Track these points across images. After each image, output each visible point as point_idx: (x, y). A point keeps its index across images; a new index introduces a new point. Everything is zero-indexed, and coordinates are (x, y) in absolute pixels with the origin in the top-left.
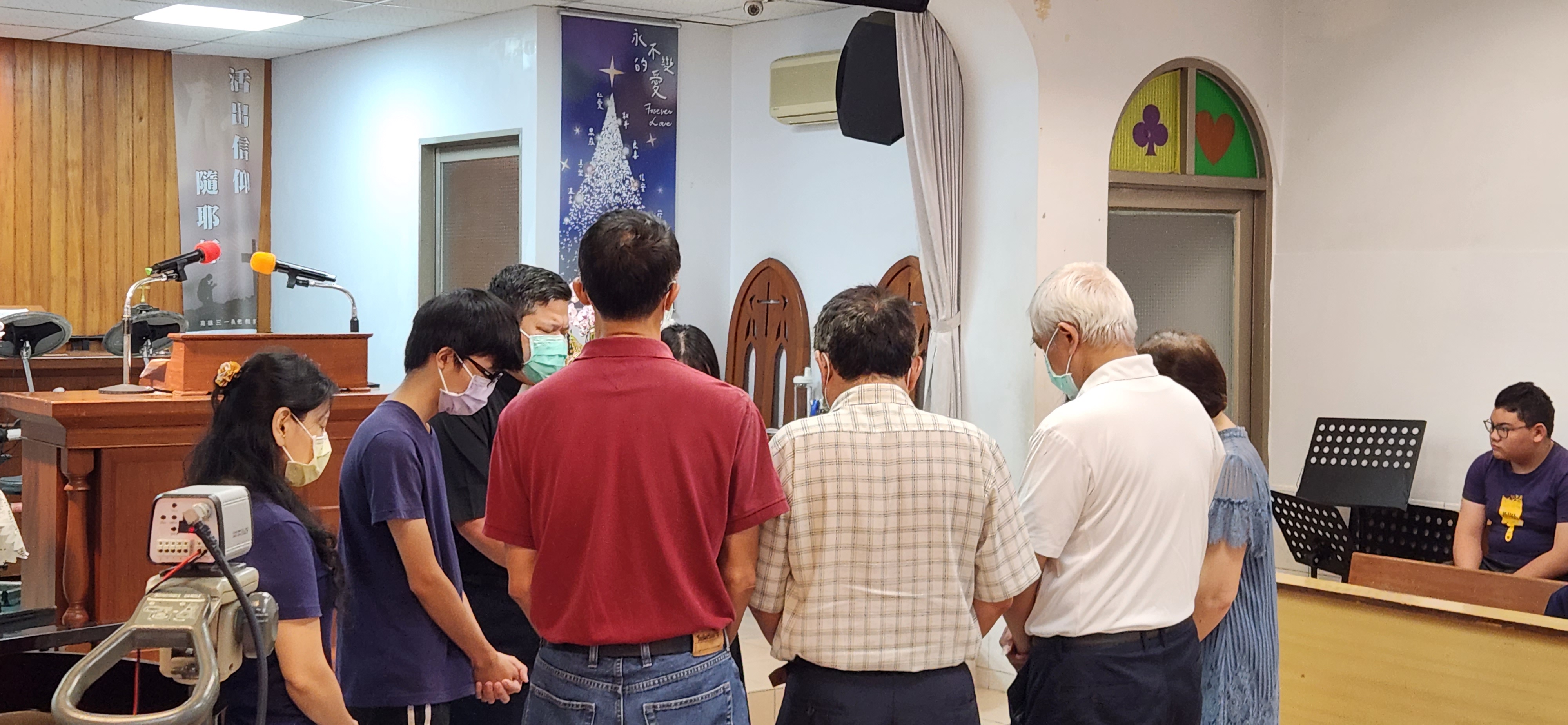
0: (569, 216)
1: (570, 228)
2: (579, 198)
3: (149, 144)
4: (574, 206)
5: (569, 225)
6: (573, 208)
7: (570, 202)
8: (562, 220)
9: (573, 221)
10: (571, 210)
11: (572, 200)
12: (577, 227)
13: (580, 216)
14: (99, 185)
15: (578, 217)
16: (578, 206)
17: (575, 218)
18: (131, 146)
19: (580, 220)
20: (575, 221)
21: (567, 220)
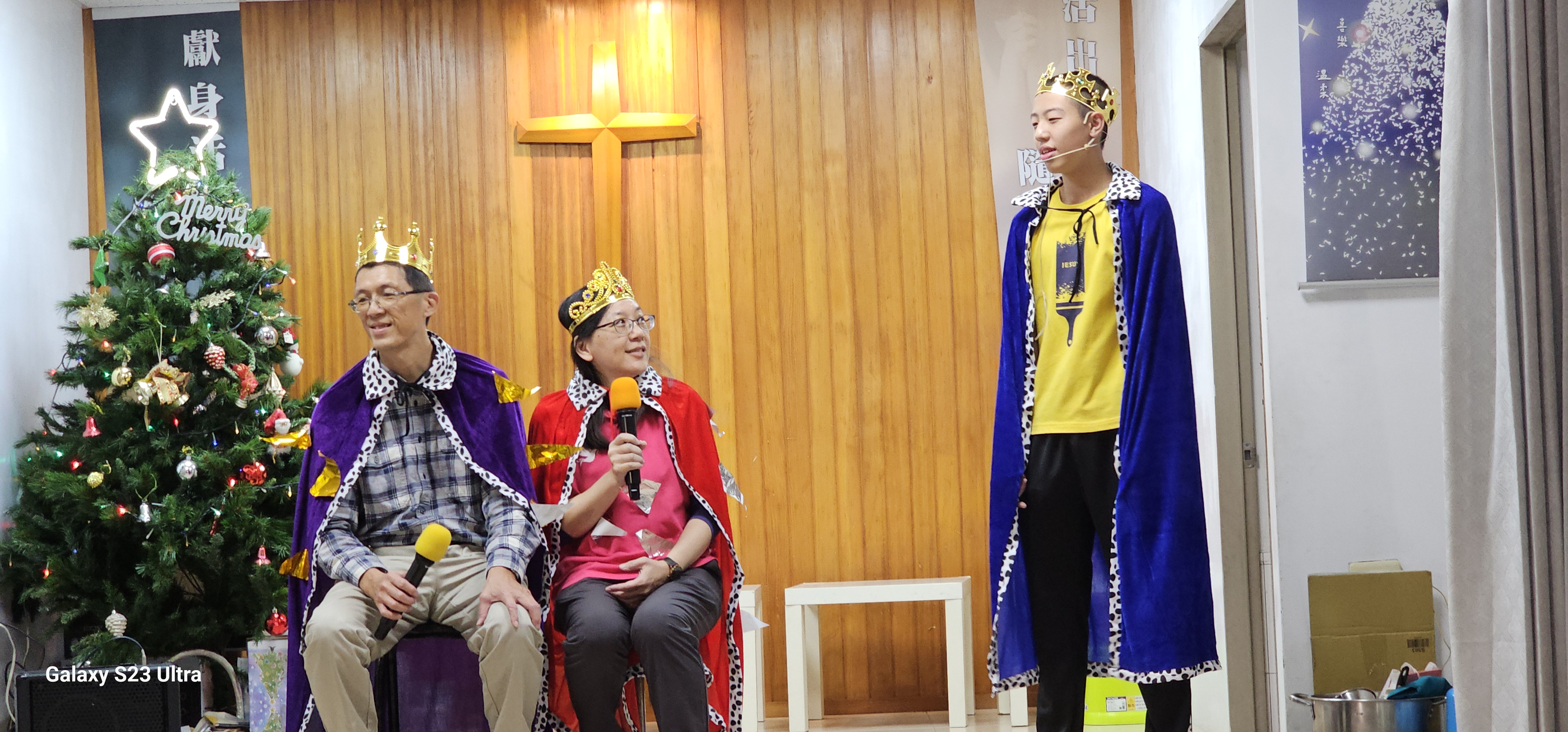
0: (1322, 120)
1: (1325, 141)
2: (1342, 87)
3: (944, 116)
4: (1330, 101)
5: (1323, 135)
6: (1328, 105)
7: (1323, 94)
8: (1306, 127)
9: (1331, 126)
10: (1324, 108)
11: (1327, 90)
12: (1340, 138)
13: (1345, 118)
14: (872, 184)
15: (1340, 119)
16: (1340, 101)
17: (1334, 123)
18: (917, 122)
19: (1345, 124)
20: (1335, 128)
21: (1317, 127)
